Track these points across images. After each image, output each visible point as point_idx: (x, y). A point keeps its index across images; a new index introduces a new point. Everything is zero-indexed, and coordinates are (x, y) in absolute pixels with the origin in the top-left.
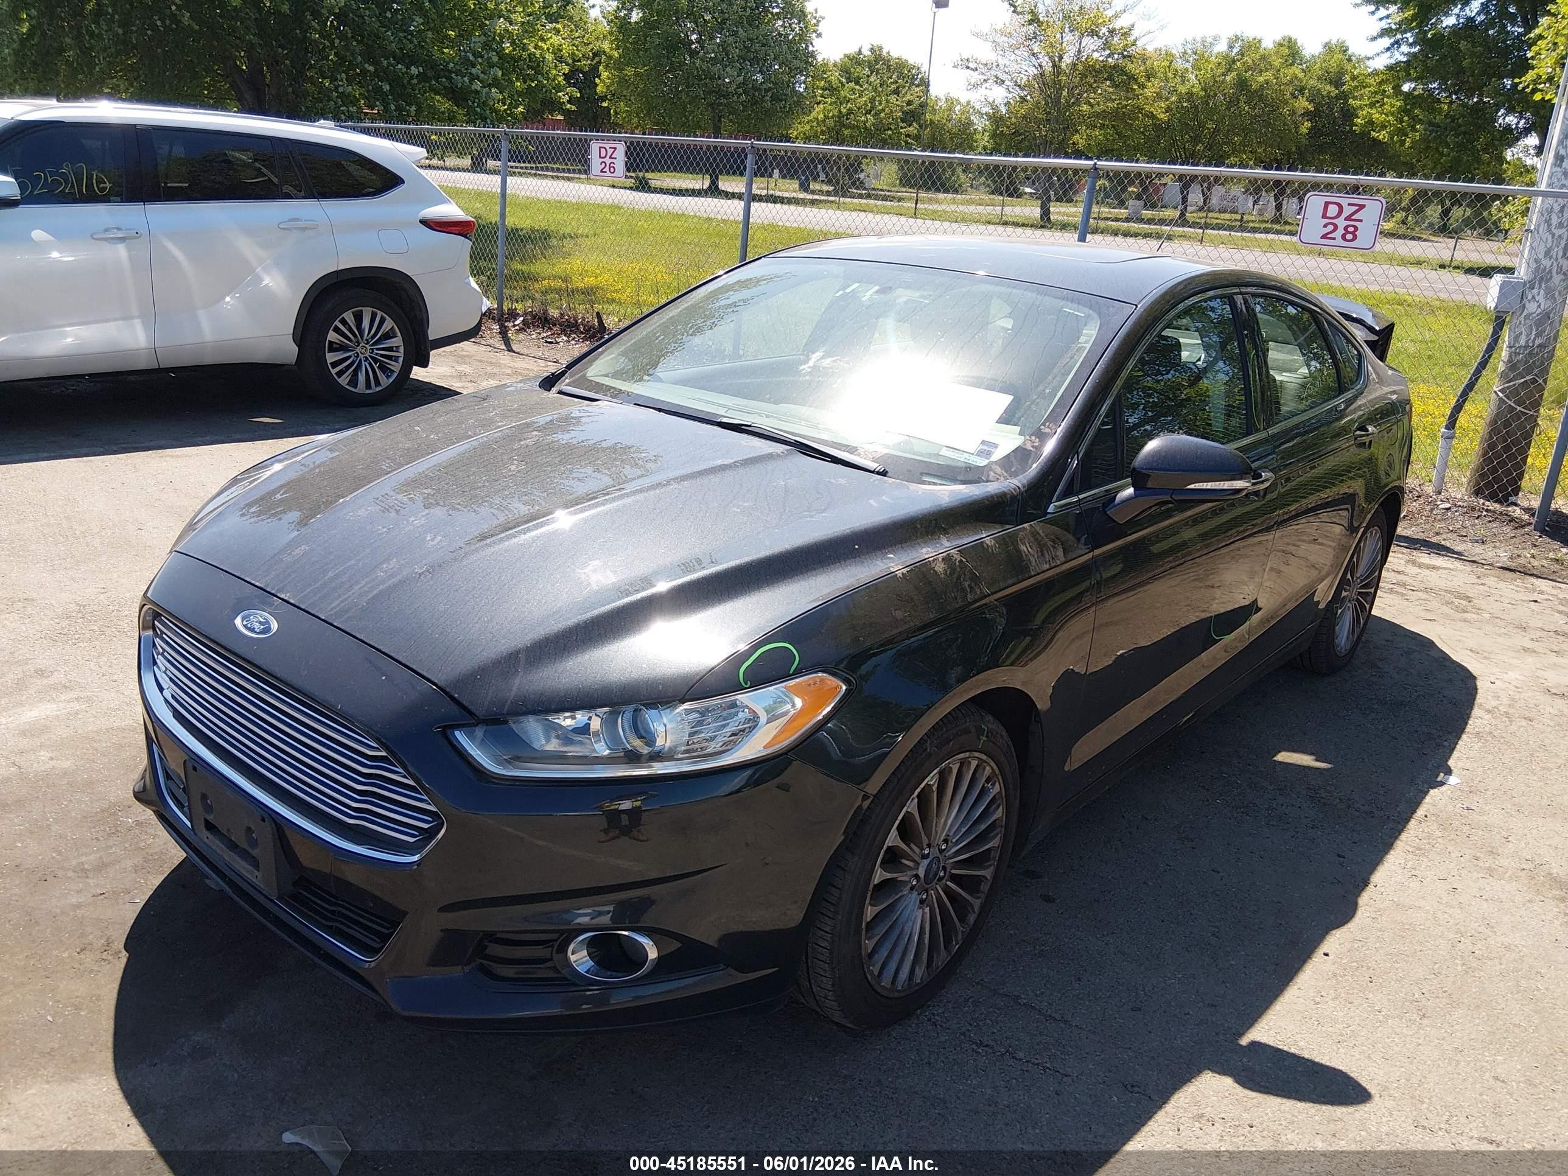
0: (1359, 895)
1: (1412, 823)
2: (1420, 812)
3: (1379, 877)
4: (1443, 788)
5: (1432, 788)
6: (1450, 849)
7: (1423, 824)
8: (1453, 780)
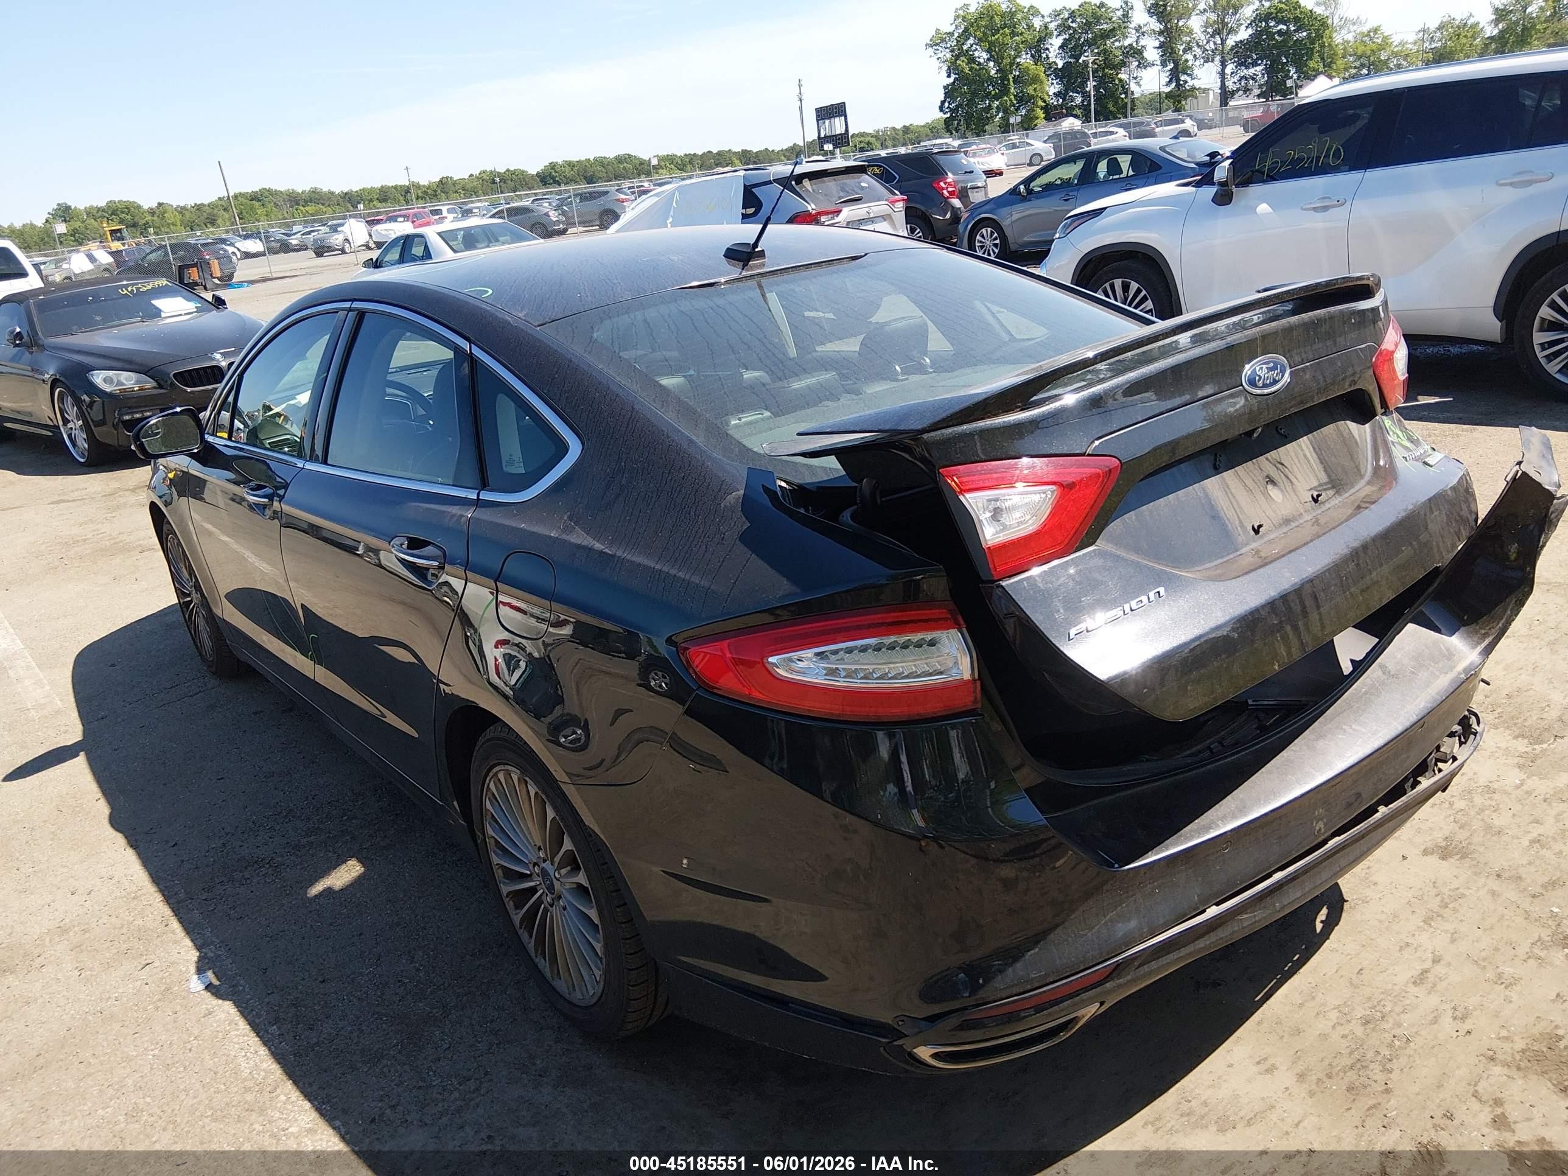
0: (126, 837)
1: (167, 911)
2: (175, 925)
3: (130, 855)
4: (193, 968)
5: (199, 957)
6: (113, 919)
7: (159, 918)
8: (196, 984)
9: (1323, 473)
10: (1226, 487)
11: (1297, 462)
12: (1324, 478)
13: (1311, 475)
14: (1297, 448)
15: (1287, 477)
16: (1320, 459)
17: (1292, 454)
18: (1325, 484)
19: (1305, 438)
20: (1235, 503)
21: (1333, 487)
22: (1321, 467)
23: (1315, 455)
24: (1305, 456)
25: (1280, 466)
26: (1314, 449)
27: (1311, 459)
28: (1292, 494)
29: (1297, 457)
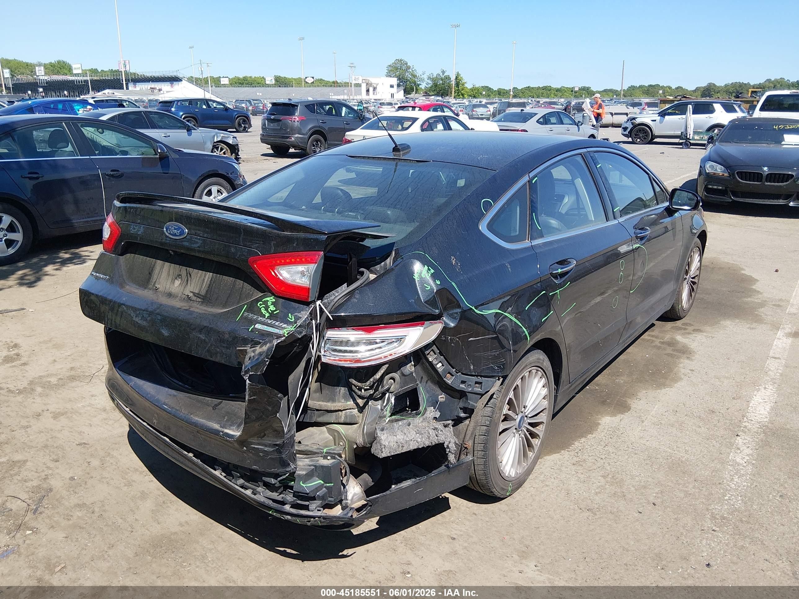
9: (205, 291)
10: (162, 267)
11: (197, 279)
12: (203, 293)
13: (198, 287)
14: (203, 275)
15: (187, 281)
16: (210, 285)
17: (199, 275)
18: (201, 295)
19: (211, 274)
20: (160, 274)
21: (203, 299)
22: (206, 289)
23: (209, 282)
24: (204, 280)
25: (189, 275)
26: (211, 280)
27: (205, 283)
28: (183, 288)
29: (200, 278)
